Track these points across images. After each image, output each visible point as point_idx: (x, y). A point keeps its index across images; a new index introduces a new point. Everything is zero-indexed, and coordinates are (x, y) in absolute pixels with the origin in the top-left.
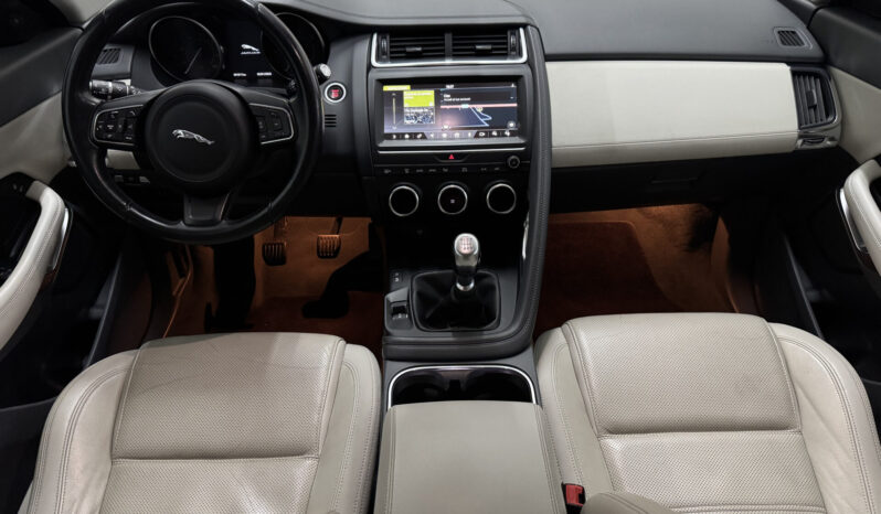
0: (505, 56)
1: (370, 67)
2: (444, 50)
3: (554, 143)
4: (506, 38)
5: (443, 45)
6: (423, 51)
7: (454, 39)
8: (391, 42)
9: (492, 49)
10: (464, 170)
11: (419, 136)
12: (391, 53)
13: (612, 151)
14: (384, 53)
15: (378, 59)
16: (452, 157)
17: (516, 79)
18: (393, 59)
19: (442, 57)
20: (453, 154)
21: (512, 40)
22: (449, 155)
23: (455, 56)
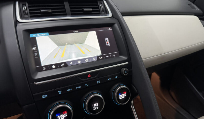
0: (99, 14)
1: (16, 22)
2: (65, 11)
3: (142, 57)
4: (98, 5)
5: (64, 8)
6: (53, 12)
7: (70, 5)
8: (29, 7)
9: (93, 11)
10: (99, 82)
11: (63, 65)
12: (31, 13)
13: (163, 57)
14: (26, 14)
15: (22, 17)
16: (89, 76)
17: (111, 25)
18: (32, 17)
19: (65, 15)
20: (90, 73)
21: (101, 6)
22: (88, 74)
23: (73, 15)
